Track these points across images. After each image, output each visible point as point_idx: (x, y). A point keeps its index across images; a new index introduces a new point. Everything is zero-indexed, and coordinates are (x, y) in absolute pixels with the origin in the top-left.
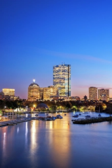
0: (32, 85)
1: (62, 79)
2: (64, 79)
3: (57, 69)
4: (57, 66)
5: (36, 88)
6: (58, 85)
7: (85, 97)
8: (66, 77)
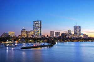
3: (35, 22)
5: (25, 31)
6: (36, 30)
7: (48, 36)
8: (39, 26)
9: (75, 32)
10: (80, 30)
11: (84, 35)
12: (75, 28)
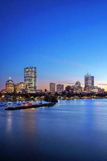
0: (8, 81)
1: (31, 77)
2: (32, 77)
3: (27, 70)
4: (27, 68)
5: (11, 84)
6: (28, 82)
7: (46, 90)
9: (86, 84)
10: (93, 82)
11: (99, 89)
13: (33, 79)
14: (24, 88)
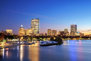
0: (21, 28)
2: (36, 25)
3: (33, 20)
5: (23, 30)
7: (46, 34)
8: (37, 24)
9: (71, 30)
12: (72, 27)
13: (37, 27)
14: (32, 32)
